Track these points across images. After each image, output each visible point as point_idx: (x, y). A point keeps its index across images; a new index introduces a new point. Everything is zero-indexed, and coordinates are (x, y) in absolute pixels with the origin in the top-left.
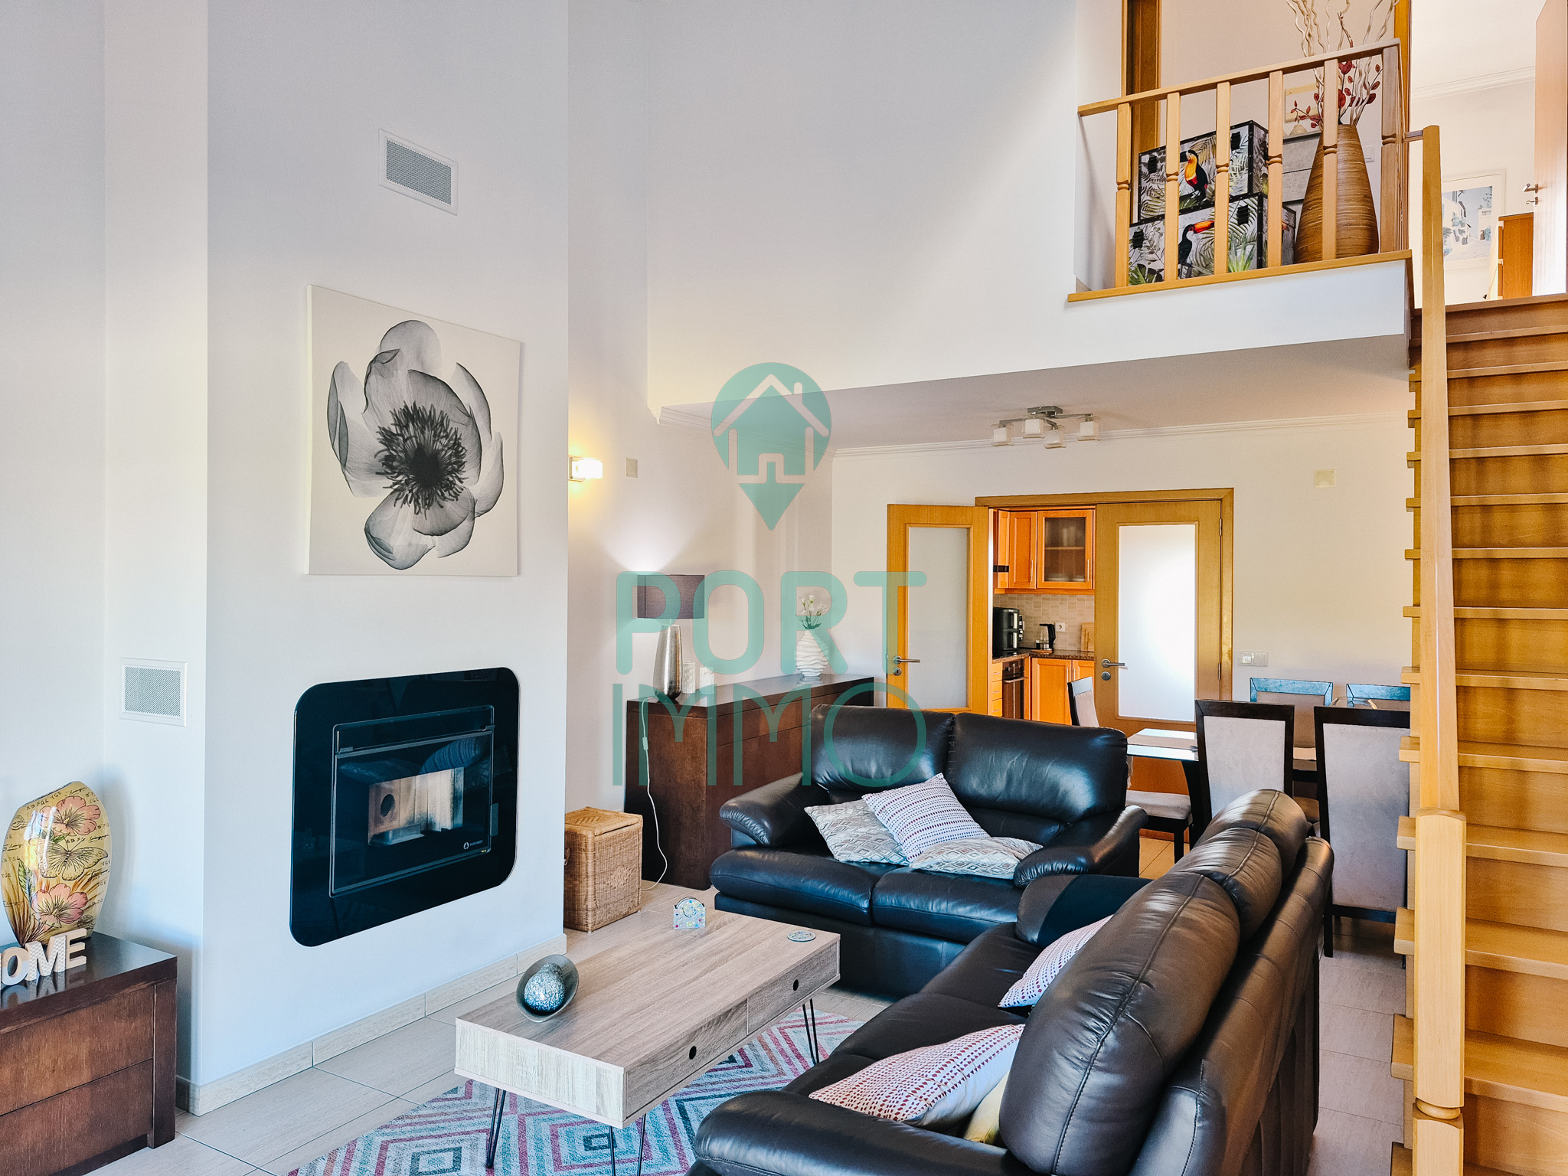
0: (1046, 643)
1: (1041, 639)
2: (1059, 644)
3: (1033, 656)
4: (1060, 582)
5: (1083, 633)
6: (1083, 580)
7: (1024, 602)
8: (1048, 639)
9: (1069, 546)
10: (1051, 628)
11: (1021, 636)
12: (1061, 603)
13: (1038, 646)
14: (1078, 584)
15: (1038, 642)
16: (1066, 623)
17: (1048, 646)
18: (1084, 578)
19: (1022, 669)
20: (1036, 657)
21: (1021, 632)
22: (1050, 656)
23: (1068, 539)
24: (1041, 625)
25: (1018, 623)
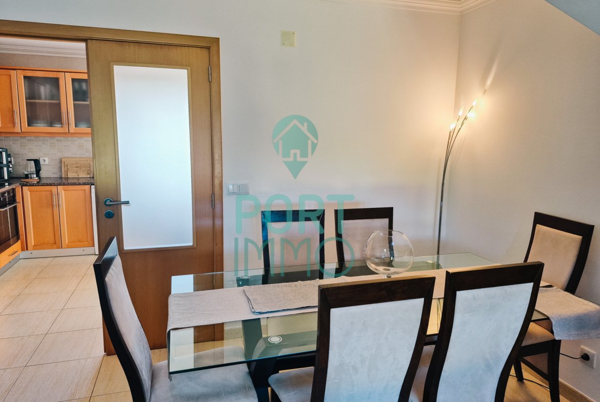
0: (33, 174)
1: (29, 170)
2: (43, 173)
3: (23, 185)
4: (41, 127)
5: (63, 164)
6: (60, 126)
7: (11, 143)
8: (34, 170)
9: (46, 99)
10: (37, 162)
11: (10, 169)
12: (43, 143)
13: (27, 176)
14: (57, 128)
15: (26, 173)
16: (49, 158)
17: (35, 176)
18: (61, 124)
19: (14, 196)
20: (26, 185)
21: (11, 166)
22: (38, 184)
23: (45, 94)
24: (28, 160)
25: (7, 159)
